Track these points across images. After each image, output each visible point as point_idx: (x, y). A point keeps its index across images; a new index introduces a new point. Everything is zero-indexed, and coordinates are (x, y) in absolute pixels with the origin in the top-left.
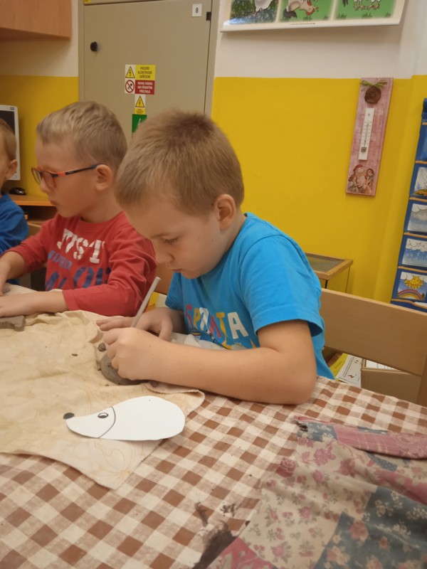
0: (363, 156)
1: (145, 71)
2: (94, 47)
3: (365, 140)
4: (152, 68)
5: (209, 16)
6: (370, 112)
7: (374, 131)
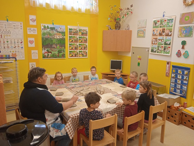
0: (167, 71)
1: (140, 57)
2: (133, 53)
3: (167, 69)
4: (141, 57)
5: (148, 51)
6: (168, 65)
7: (168, 68)
